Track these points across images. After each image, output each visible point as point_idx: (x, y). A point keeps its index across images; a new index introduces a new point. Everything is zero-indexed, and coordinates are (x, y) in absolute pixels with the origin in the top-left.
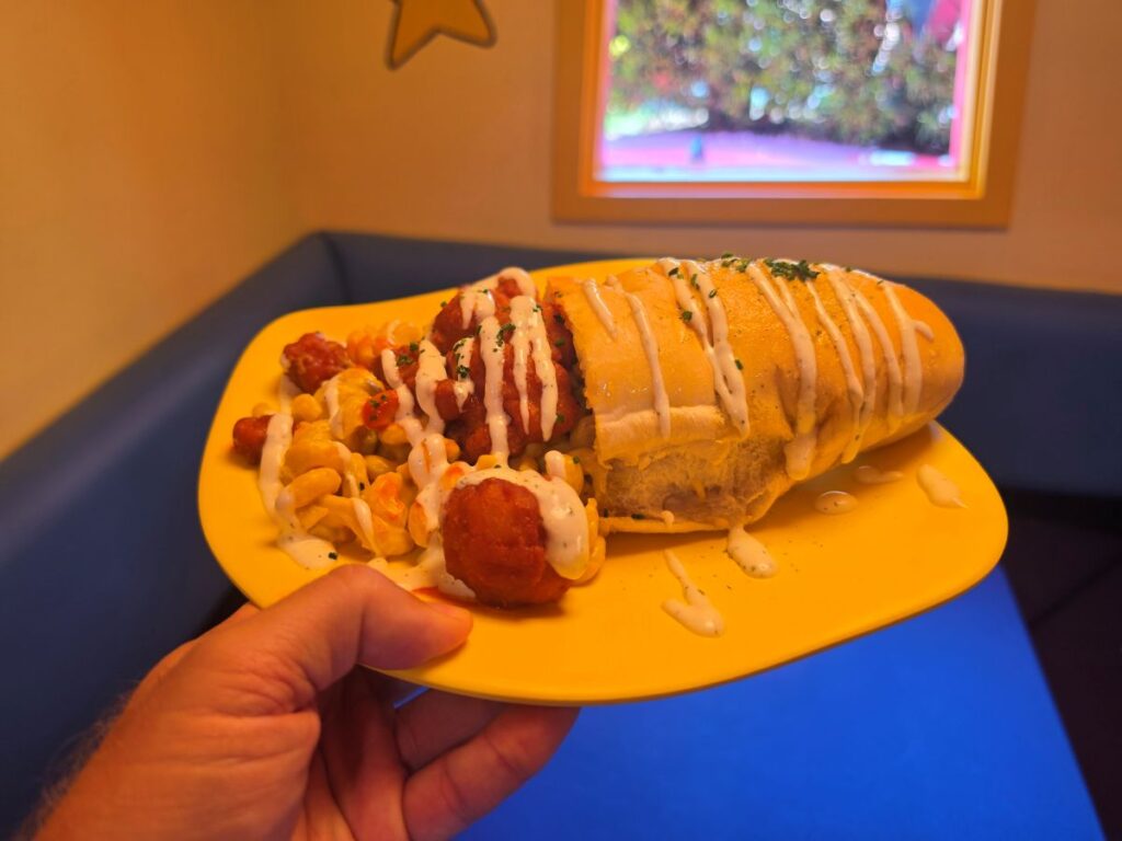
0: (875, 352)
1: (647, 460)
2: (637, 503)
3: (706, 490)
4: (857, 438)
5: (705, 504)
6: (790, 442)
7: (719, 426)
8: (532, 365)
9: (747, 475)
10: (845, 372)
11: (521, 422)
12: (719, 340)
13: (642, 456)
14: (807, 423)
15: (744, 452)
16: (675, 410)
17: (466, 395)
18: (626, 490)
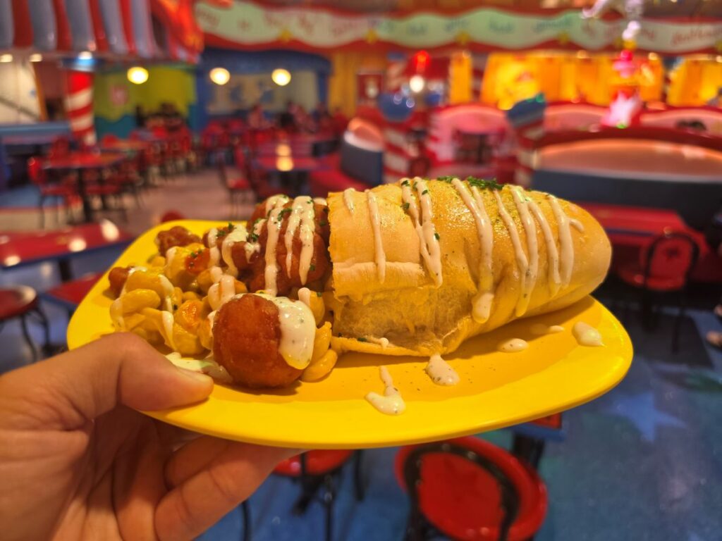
0: (538, 235)
1: (369, 299)
2: (363, 331)
3: (416, 327)
4: (525, 296)
5: (414, 337)
6: (475, 295)
7: (421, 277)
8: (297, 232)
9: (445, 318)
10: (514, 247)
11: (286, 269)
12: (425, 221)
13: (365, 295)
14: (487, 282)
15: (442, 301)
16: (389, 264)
17: (252, 251)
18: (356, 321)
